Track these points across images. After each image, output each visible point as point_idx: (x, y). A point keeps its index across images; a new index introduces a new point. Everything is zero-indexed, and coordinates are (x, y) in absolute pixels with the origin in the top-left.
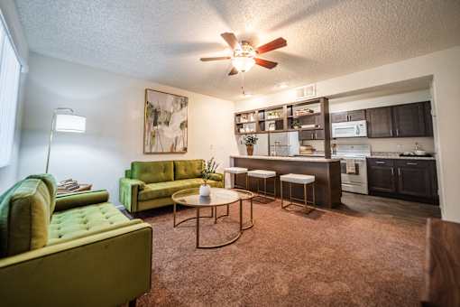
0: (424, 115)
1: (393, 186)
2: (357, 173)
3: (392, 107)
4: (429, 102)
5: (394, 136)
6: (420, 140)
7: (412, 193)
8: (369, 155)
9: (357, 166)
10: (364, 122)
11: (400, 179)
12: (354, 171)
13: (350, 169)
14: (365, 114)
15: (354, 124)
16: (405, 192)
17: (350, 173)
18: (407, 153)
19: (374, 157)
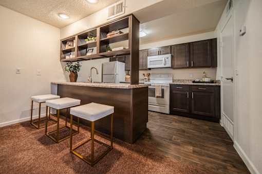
0: (211, 50)
1: (188, 107)
2: (163, 97)
3: (189, 43)
4: (216, 39)
5: (190, 67)
6: (207, 70)
7: (201, 113)
8: (171, 82)
9: (163, 91)
10: (169, 56)
11: (193, 102)
12: (161, 95)
13: (158, 93)
14: (171, 49)
15: (162, 57)
16: (196, 112)
17: (158, 97)
18: (198, 80)
19: (175, 83)
